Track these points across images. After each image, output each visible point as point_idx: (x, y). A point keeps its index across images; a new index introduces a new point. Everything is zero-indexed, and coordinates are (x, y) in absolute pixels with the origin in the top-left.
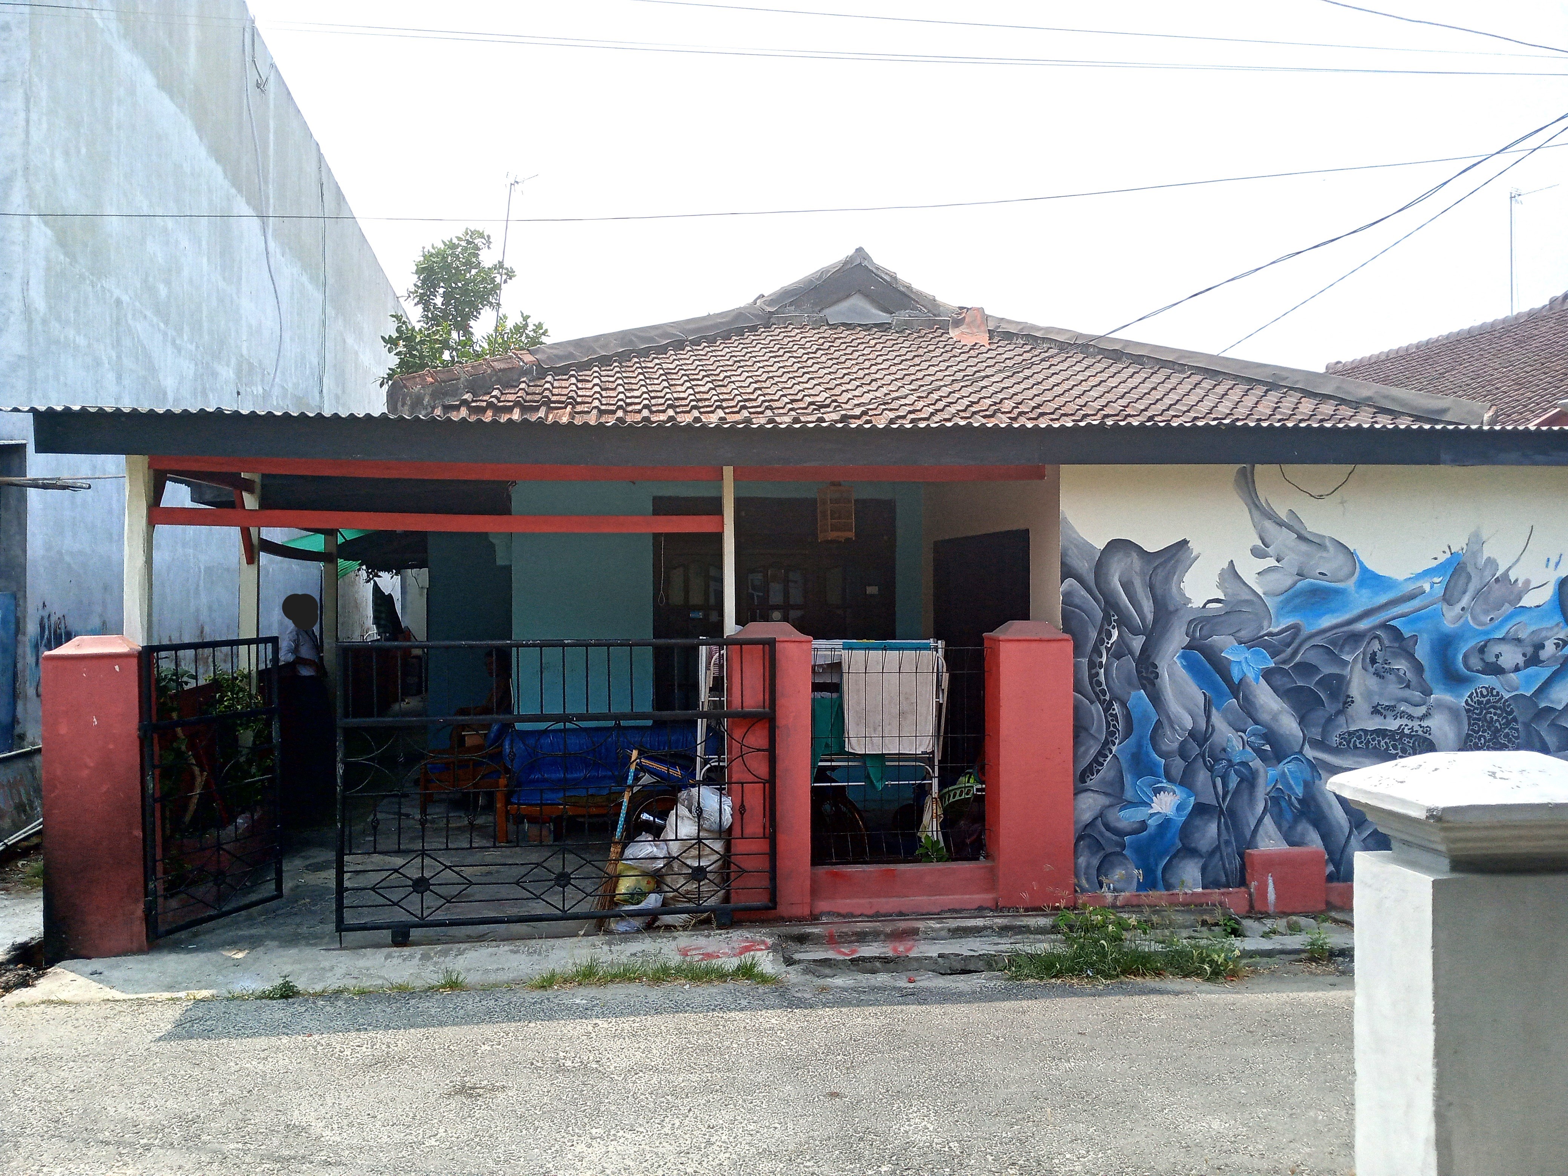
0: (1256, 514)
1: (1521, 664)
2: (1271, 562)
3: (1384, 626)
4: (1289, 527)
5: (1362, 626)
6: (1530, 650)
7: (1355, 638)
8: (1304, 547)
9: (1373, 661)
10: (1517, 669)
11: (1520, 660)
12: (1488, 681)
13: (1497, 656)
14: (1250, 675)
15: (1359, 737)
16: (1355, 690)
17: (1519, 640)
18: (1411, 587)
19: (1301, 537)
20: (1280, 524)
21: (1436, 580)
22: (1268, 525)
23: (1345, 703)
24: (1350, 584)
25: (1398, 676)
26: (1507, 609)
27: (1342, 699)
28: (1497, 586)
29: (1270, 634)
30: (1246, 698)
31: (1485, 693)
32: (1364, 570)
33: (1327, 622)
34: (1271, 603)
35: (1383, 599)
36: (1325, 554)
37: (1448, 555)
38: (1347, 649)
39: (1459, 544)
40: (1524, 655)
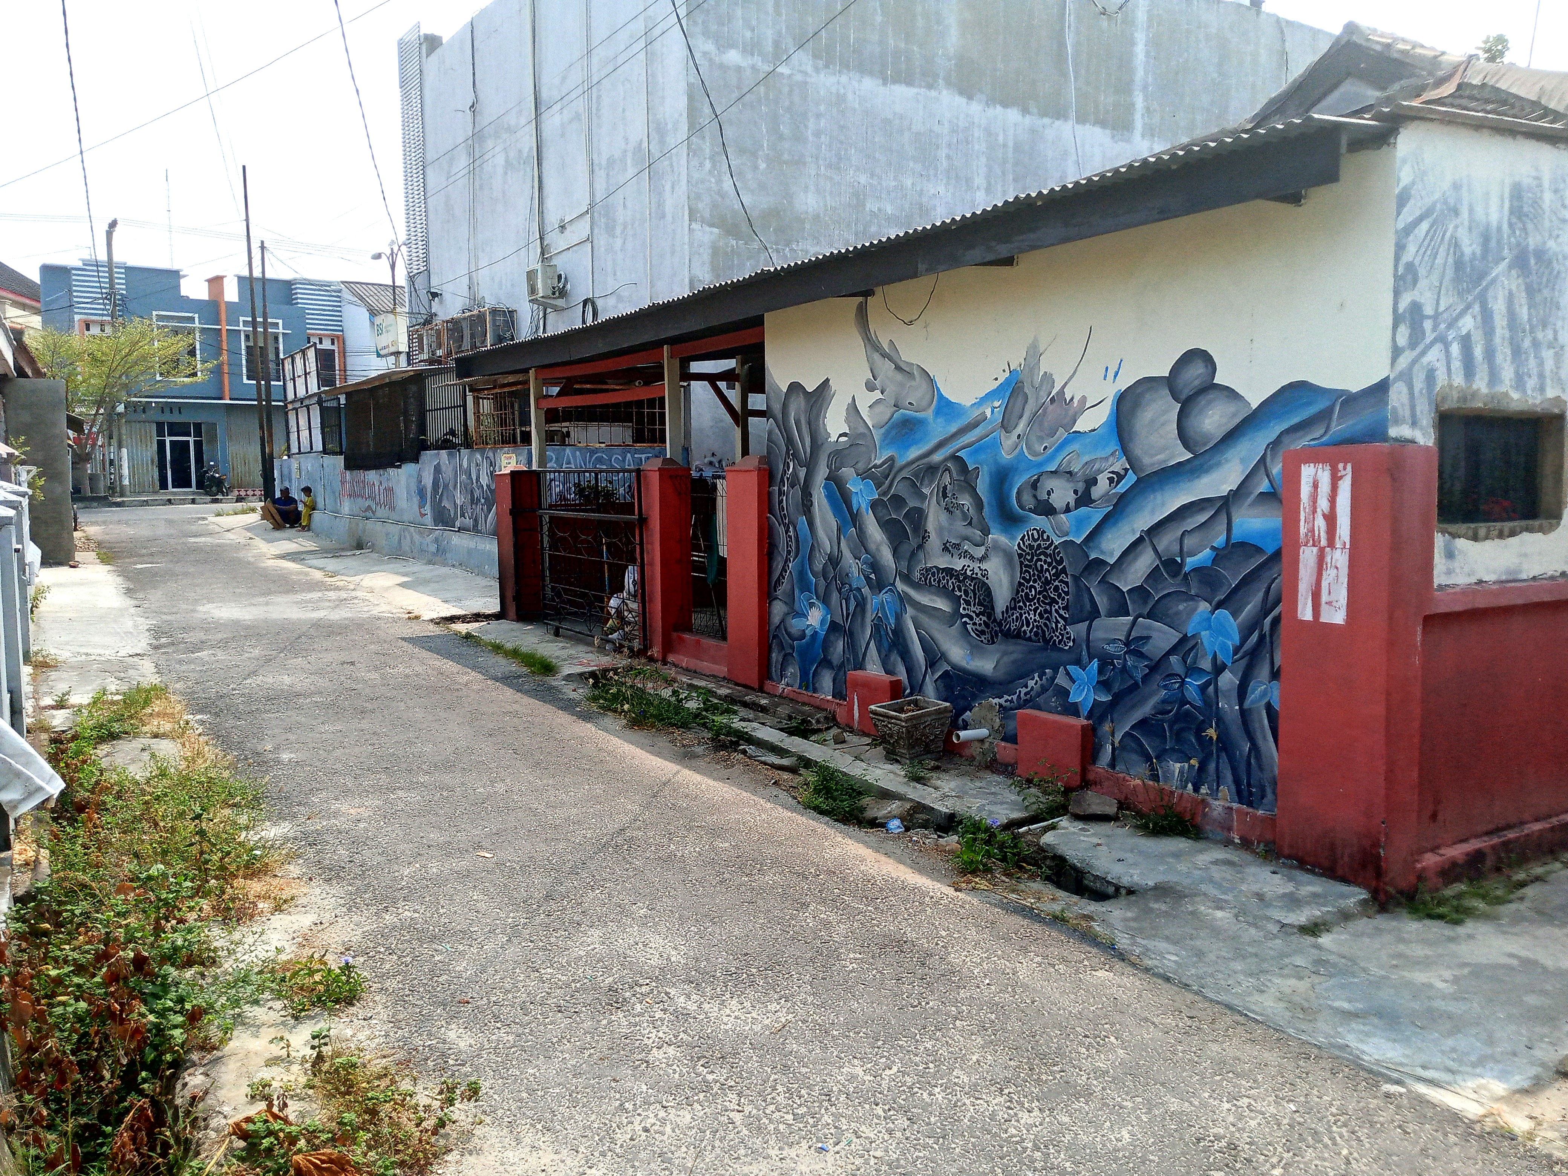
0: (869, 347)
1: (1072, 504)
2: (877, 395)
3: (954, 458)
4: (891, 359)
5: (937, 457)
6: (1081, 487)
7: (932, 470)
8: (899, 377)
9: (945, 496)
10: (1068, 510)
11: (1071, 498)
12: (1040, 522)
13: (1049, 493)
14: (864, 506)
15: (933, 574)
16: (931, 526)
17: (1070, 473)
18: (976, 413)
19: (898, 368)
20: (884, 355)
21: (997, 404)
22: (876, 356)
23: (924, 538)
24: (929, 414)
25: (963, 512)
26: (1062, 434)
27: (922, 534)
28: (1051, 407)
29: (875, 466)
30: (861, 529)
31: (1036, 537)
32: (941, 396)
33: (914, 453)
34: (877, 435)
35: (953, 428)
36: (913, 383)
37: (1007, 374)
38: (926, 482)
39: (1017, 360)
40: (1076, 492)
